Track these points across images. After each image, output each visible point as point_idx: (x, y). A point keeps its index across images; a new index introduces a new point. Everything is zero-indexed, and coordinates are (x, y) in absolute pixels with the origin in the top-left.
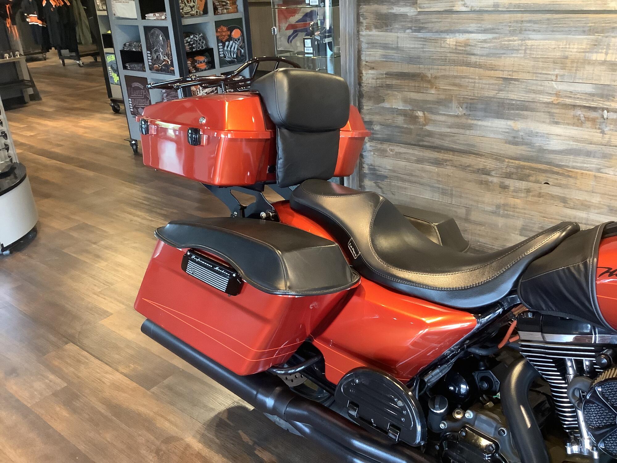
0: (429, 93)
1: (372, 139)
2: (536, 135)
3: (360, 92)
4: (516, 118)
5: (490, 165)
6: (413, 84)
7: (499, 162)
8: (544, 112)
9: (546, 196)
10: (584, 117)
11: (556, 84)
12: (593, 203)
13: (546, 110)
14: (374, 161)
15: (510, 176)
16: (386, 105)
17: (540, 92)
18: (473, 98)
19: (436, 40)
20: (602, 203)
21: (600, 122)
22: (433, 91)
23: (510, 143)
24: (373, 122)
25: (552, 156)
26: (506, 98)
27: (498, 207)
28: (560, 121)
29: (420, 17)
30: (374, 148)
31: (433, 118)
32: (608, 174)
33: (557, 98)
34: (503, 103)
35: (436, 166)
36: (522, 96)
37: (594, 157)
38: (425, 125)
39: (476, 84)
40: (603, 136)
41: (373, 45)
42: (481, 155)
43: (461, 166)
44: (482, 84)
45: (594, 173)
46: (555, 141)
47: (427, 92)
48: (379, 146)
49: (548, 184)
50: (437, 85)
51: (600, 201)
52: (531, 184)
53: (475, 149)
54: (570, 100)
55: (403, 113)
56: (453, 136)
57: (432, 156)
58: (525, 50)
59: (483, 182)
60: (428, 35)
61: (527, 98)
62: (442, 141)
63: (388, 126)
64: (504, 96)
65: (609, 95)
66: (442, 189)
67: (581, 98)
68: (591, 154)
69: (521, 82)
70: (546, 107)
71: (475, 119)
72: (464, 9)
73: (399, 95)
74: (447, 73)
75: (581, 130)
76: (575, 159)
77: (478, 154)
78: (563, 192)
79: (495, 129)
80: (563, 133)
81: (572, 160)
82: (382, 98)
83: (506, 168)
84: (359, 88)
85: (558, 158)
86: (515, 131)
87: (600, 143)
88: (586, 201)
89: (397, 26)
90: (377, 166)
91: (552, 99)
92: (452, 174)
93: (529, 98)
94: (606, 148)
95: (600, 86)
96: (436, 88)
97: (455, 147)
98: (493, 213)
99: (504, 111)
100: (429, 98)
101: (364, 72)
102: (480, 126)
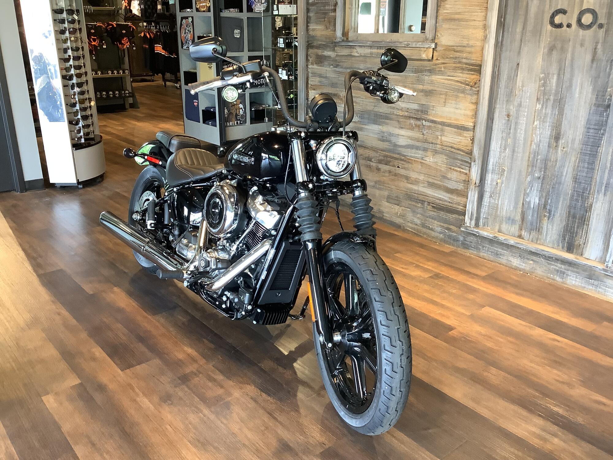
2: (392, 135)
3: (308, 103)
4: (383, 124)
5: (371, 154)
7: (375, 153)
8: (396, 121)
9: (398, 175)
10: (414, 124)
11: (401, 103)
12: (420, 180)
15: (381, 162)
17: (394, 108)
18: (363, 110)
20: (425, 180)
21: (422, 128)
23: (380, 140)
25: (400, 149)
28: (403, 126)
29: (337, 58)
32: (427, 161)
34: (377, 114)
36: (386, 110)
37: (420, 150)
39: (364, 102)
40: (423, 136)
41: (314, 74)
44: (367, 101)
45: (420, 160)
46: (401, 139)
49: (399, 167)
52: (391, 167)
53: (365, 144)
54: (408, 114)
59: (369, 166)
60: (341, 70)
64: (378, 110)
65: (425, 111)
67: (413, 113)
68: (418, 148)
71: (364, 124)
72: (357, 55)
75: (413, 133)
77: (367, 148)
78: (406, 173)
79: (373, 131)
80: (405, 135)
81: (409, 152)
83: (379, 157)
85: (403, 150)
86: (383, 132)
87: (422, 141)
88: (417, 178)
89: (326, 63)
91: (400, 112)
93: (389, 111)
94: (425, 144)
95: (421, 105)
98: (374, 187)
99: (377, 120)
101: (309, 91)
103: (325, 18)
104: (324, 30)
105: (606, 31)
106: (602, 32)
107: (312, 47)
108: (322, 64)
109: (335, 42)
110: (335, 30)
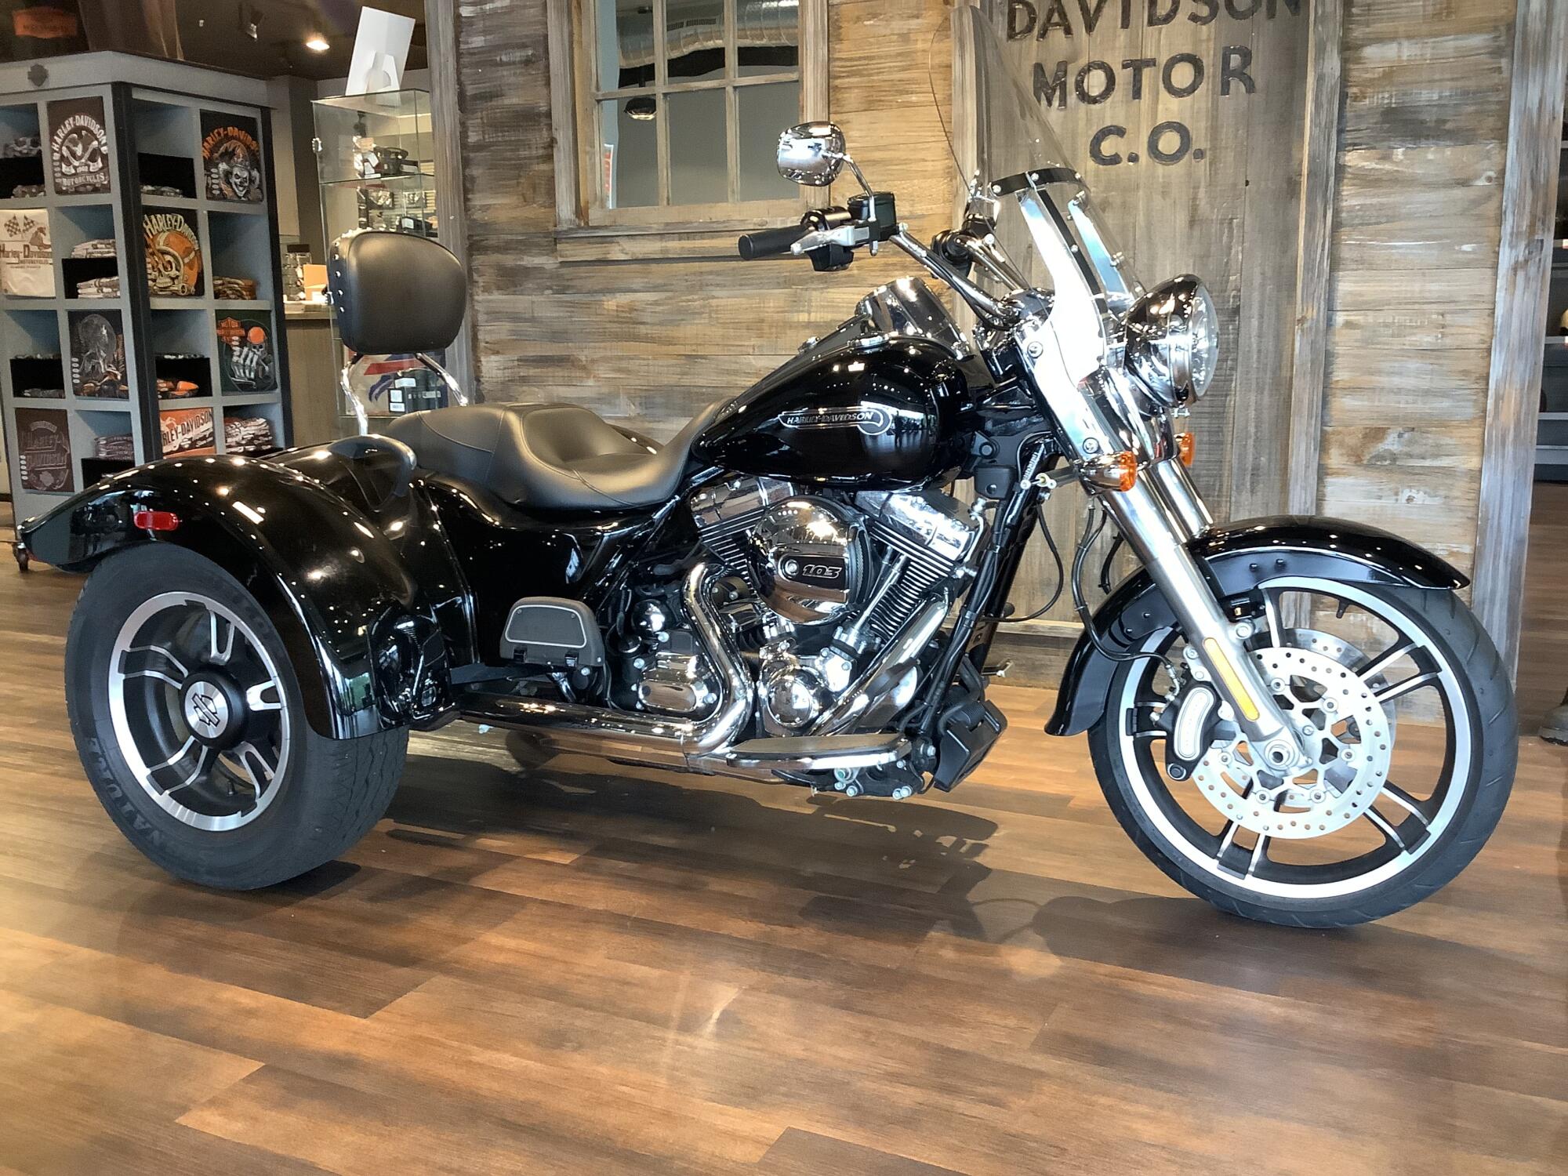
0: (586, 386)
3: (478, 391)
6: (561, 374)
11: (754, 359)
17: (736, 373)
18: (646, 388)
19: (587, 305)
22: (591, 382)
29: (564, 271)
36: (714, 380)
39: (650, 367)
41: (495, 315)
44: (659, 366)
47: (582, 384)
50: (596, 372)
58: (710, 313)
60: (577, 297)
64: (691, 383)
69: (709, 359)
71: (654, 421)
72: (623, 257)
74: (609, 354)
84: (477, 384)
89: (531, 285)
93: (722, 382)
96: (594, 377)
99: (693, 405)
101: (482, 359)
103: (520, 176)
104: (517, 207)
105: (1211, 164)
106: (1203, 165)
107: (484, 250)
108: (519, 288)
109: (556, 232)
110: (552, 204)
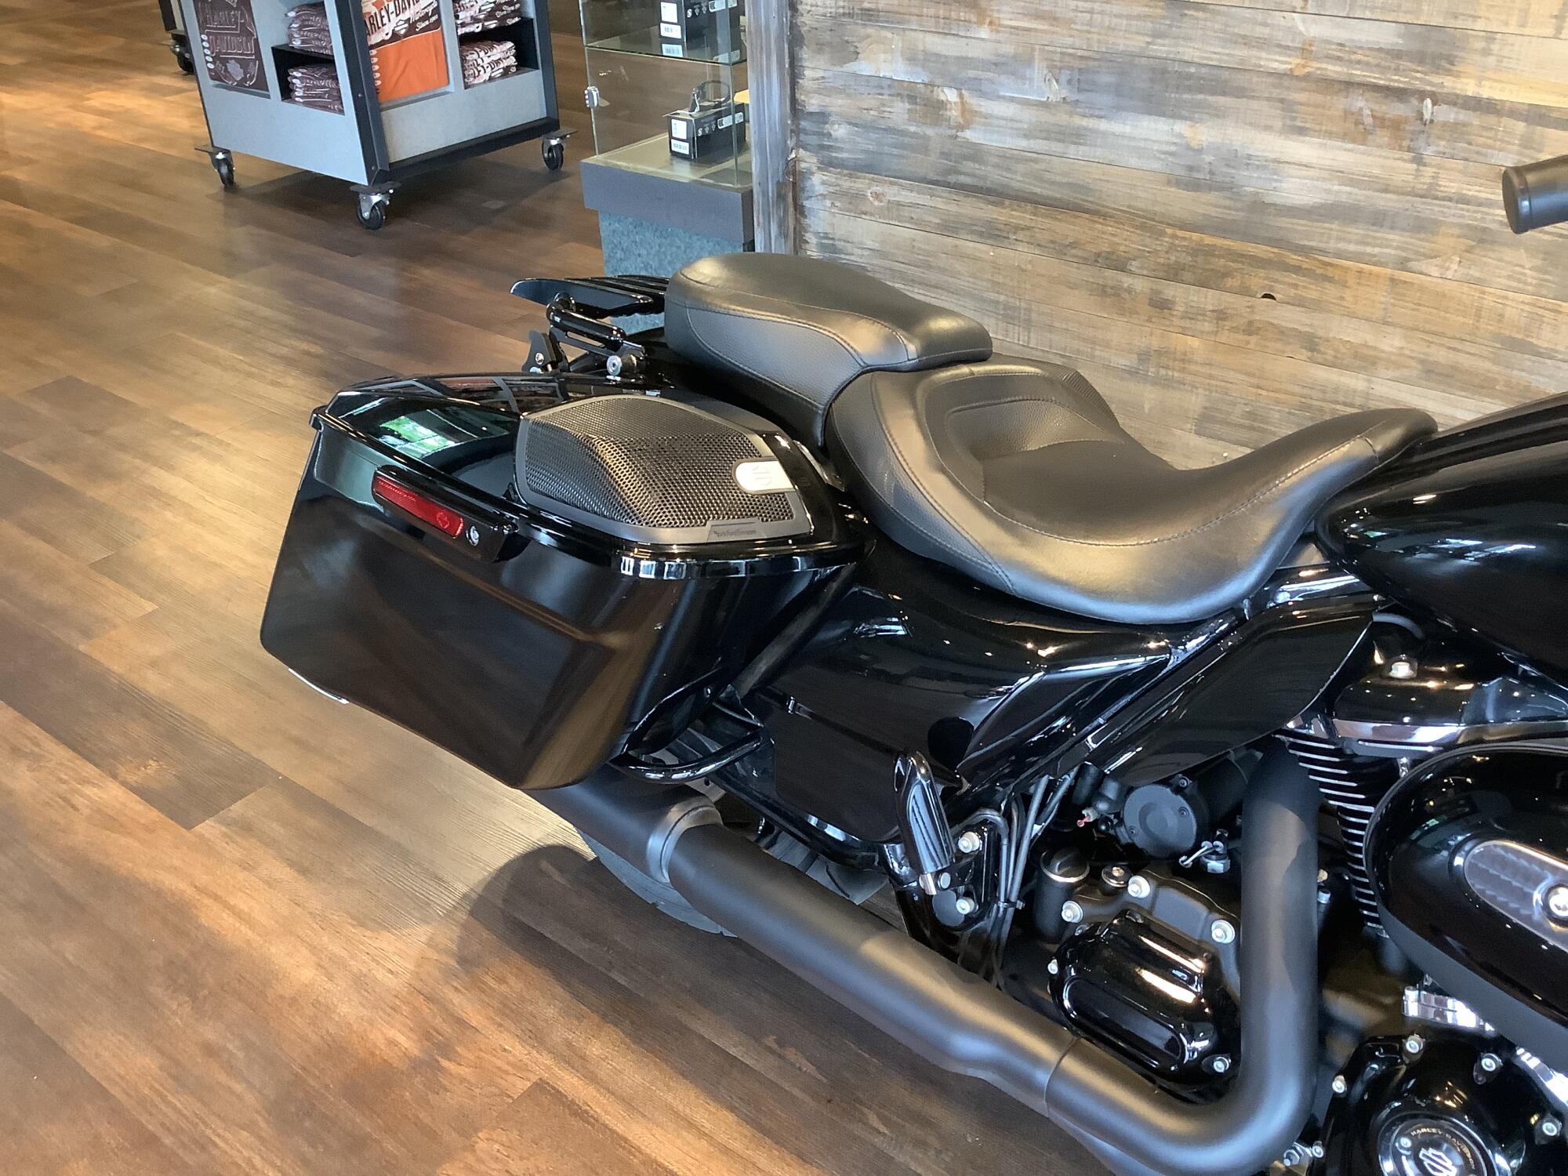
0: (974, 38)
1: (827, 165)
2: (1248, 164)
3: (793, 26)
4: (1196, 116)
5: (1127, 243)
6: (932, 12)
7: (1150, 237)
8: (1268, 99)
9: (1266, 331)
10: (1372, 116)
11: (1304, 21)
12: (1383, 351)
13: (1275, 93)
14: (832, 225)
15: (1176, 275)
16: (864, 67)
17: (1263, 43)
18: (1085, 53)
20: (1407, 352)
21: (1413, 132)
22: (984, 33)
23: (1178, 183)
24: (830, 115)
25: (1284, 222)
26: (1172, 56)
27: (1144, 356)
28: (1307, 125)
30: (831, 189)
31: (983, 109)
32: (1426, 275)
33: (1303, 62)
34: (1164, 71)
35: (989, 241)
36: (1215, 53)
37: (1392, 228)
38: (961, 128)
39: (1095, 16)
40: (1417, 170)
42: (1105, 216)
43: (1052, 246)
44: (1111, 15)
45: (1389, 271)
46: (1293, 180)
47: (968, 34)
48: (846, 184)
49: (1272, 297)
50: (996, 15)
51: (1402, 348)
52: (1228, 299)
53: (1091, 199)
54: (1338, 69)
55: (908, 93)
56: (1035, 161)
57: (979, 214)
59: (1109, 290)
61: (1225, 58)
62: (1004, 174)
63: (868, 127)
64: (1169, 52)
65: (1441, 56)
66: (1006, 307)
67: (1367, 64)
68: (1384, 220)
69: (1213, 12)
70: (1274, 86)
71: (1092, 116)
73: (897, 42)
75: (1364, 154)
76: (1344, 232)
77: (1097, 213)
78: (1308, 322)
79: (1142, 144)
80: (1315, 161)
81: (1335, 233)
82: (852, 49)
83: (1167, 252)
84: (791, 16)
85: (1299, 228)
86: (1194, 150)
87: (1409, 189)
88: (1366, 345)
90: (839, 240)
91: (1290, 63)
92: (1029, 267)
93: (1232, 59)
94: (1424, 203)
95: (1418, 29)
96: (991, 23)
97: (1038, 190)
98: (1132, 373)
99: (1167, 94)
100: (975, 51)
102: (1104, 134)
